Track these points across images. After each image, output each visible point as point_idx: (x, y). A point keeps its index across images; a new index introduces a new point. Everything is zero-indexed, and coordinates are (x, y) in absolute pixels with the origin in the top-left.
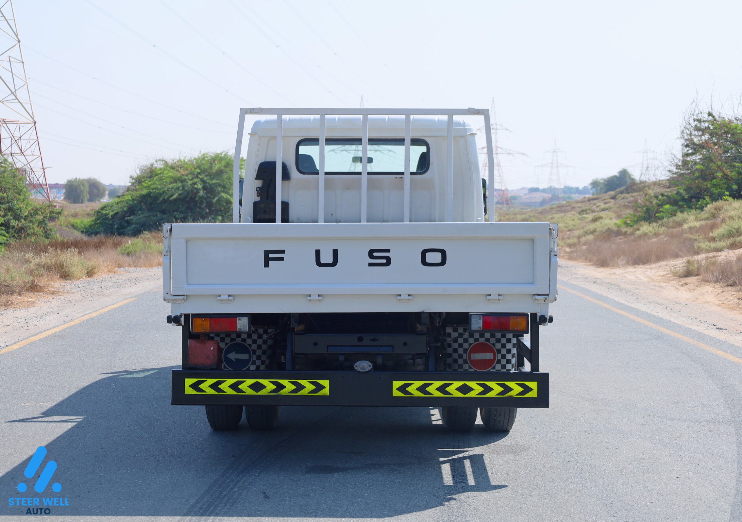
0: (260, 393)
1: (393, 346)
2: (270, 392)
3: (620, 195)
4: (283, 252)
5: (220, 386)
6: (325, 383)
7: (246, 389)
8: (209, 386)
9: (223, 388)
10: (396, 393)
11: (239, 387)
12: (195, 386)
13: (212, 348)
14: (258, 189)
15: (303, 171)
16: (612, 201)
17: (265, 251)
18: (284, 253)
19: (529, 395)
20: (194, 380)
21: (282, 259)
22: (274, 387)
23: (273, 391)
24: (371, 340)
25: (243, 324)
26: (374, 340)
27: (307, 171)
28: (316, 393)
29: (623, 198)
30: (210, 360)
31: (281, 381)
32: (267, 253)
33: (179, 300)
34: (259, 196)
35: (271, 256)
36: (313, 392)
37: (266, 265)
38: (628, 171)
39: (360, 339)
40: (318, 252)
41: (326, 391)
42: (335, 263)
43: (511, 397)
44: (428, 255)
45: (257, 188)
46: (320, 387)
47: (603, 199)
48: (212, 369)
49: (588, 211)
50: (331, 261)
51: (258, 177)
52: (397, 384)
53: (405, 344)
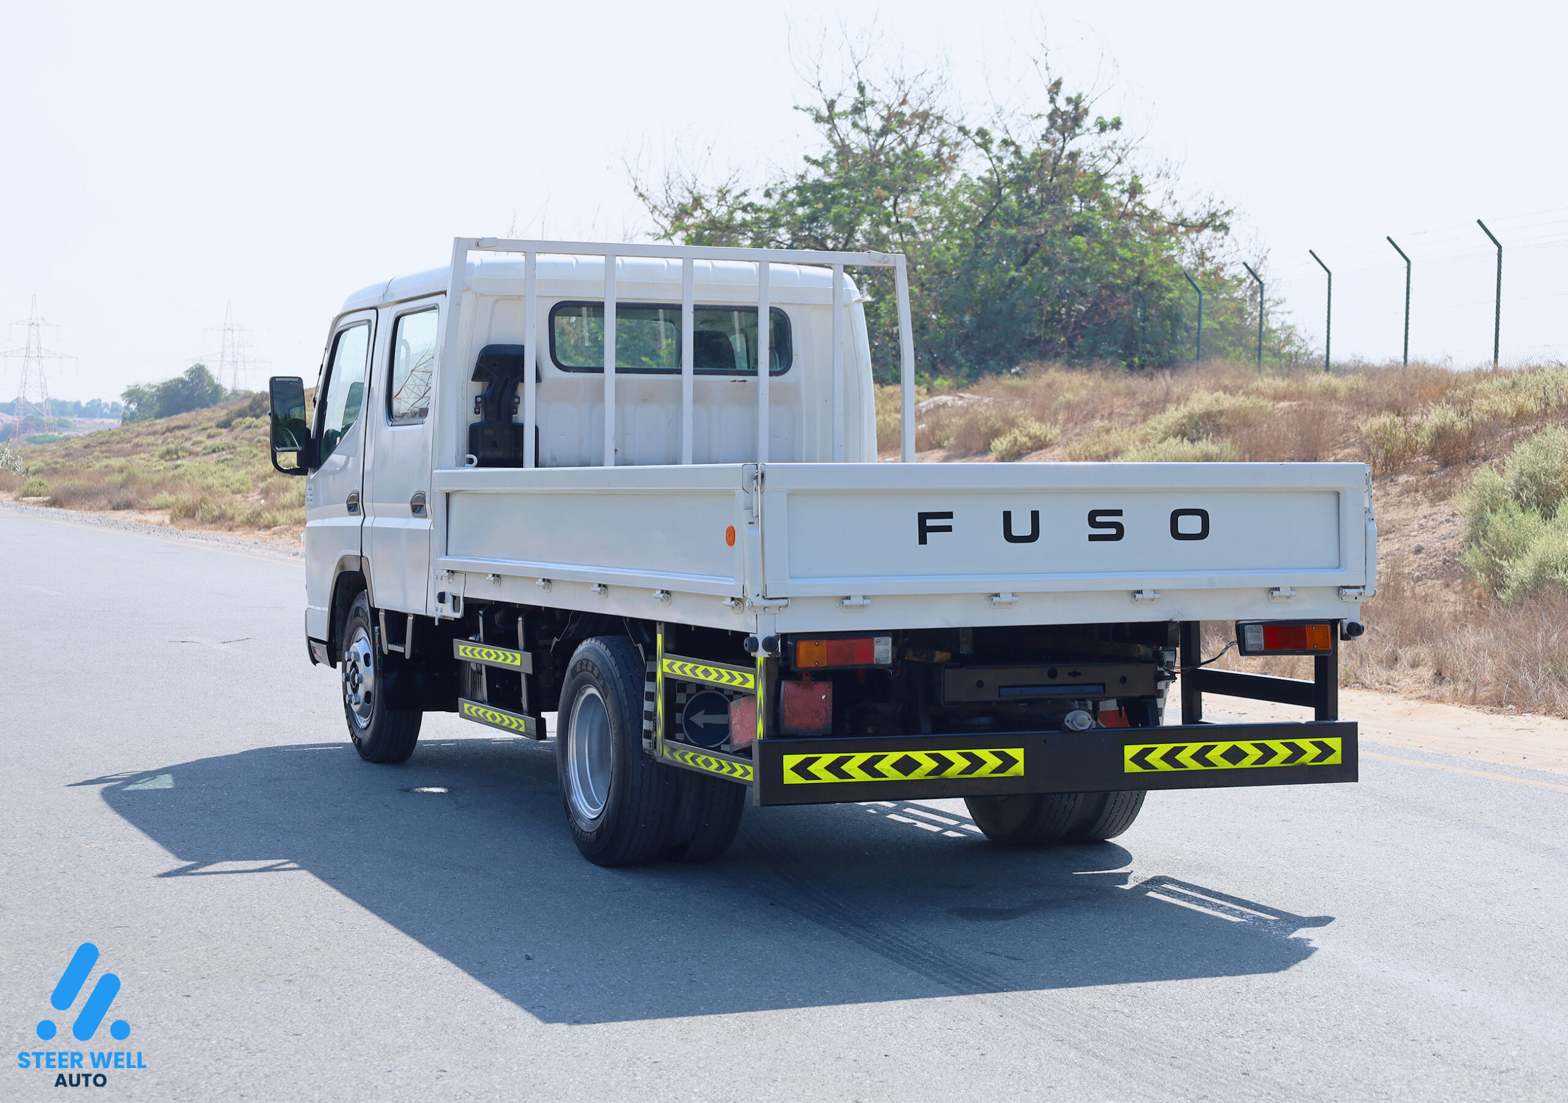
0: (911, 777)
1: (1103, 685)
2: (928, 774)
3: (240, 419)
4: (949, 515)
5: (845, 767)
6: (1018, 753)
7: (888, 771)
8: (826, 768)
9: (850, 770)
10: (1130, 767)
11: (876, 766)
12: (800, 769)
13: (823, 697)
14: (479, 399)
15: (564, 363)
16: (224, 431)
17: (920, 514)
18: (951, 517)
19: (1330, 761)
20: (800, 758)
21: (948, 529)
22: (935, 764)
23: (934, 772)
24: (1069, 674)
25: (883, 651)
26: (1075, 674)
27: (572, 365)
28: (1003, 772)
29: (249, 427)
30: (821, 720)
31: (944, 753)
32: (923, 517)
33: (773, 607)
34: (479, 413)
35: (930, 523)
36: (998, 770)
37: (923, 540)
38: (208, 368)
39: (1052, 674)
40: (1007, 516)
41: (1019, 769)
42: (1034, 536)
43: (1303, 766)
44: (1181, 519)
45: (476, 397)
46: (1010, 762)
47: (200, 428)
48: (824, 736)
49: (180, 454)
50: (1028, 532)
51: (476, 377)
52: (1131, 751)
53: (1123, 680)
